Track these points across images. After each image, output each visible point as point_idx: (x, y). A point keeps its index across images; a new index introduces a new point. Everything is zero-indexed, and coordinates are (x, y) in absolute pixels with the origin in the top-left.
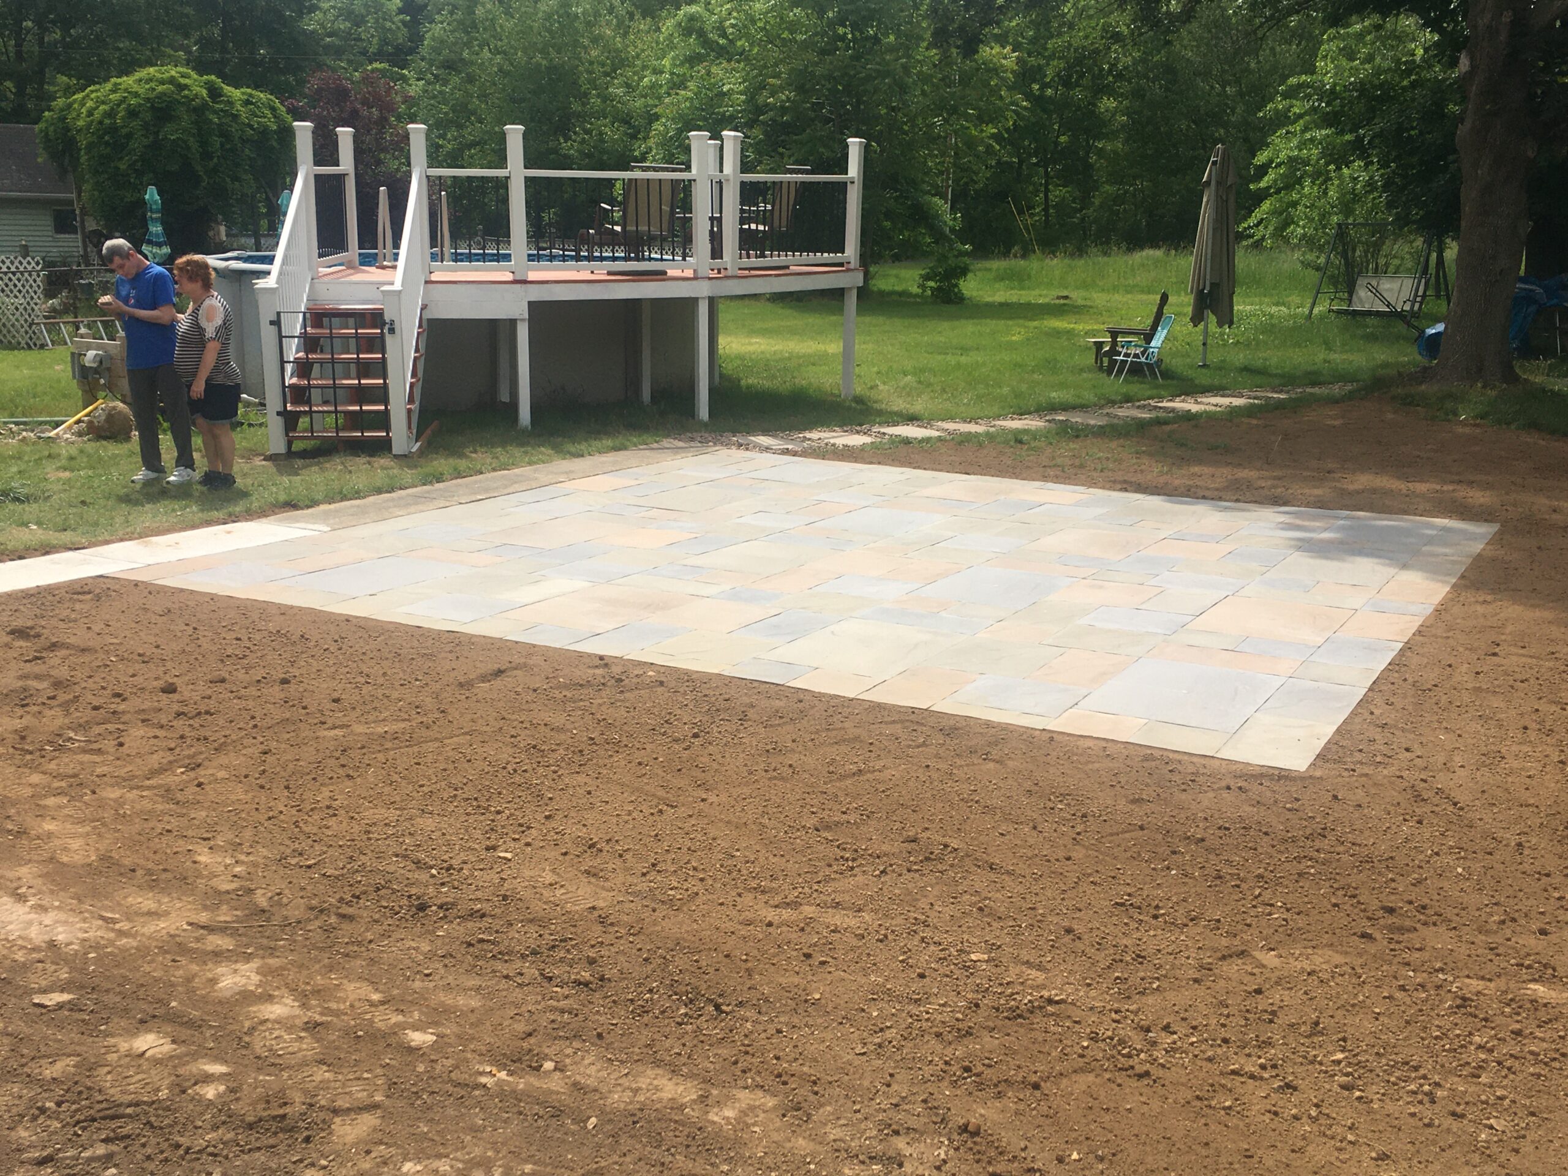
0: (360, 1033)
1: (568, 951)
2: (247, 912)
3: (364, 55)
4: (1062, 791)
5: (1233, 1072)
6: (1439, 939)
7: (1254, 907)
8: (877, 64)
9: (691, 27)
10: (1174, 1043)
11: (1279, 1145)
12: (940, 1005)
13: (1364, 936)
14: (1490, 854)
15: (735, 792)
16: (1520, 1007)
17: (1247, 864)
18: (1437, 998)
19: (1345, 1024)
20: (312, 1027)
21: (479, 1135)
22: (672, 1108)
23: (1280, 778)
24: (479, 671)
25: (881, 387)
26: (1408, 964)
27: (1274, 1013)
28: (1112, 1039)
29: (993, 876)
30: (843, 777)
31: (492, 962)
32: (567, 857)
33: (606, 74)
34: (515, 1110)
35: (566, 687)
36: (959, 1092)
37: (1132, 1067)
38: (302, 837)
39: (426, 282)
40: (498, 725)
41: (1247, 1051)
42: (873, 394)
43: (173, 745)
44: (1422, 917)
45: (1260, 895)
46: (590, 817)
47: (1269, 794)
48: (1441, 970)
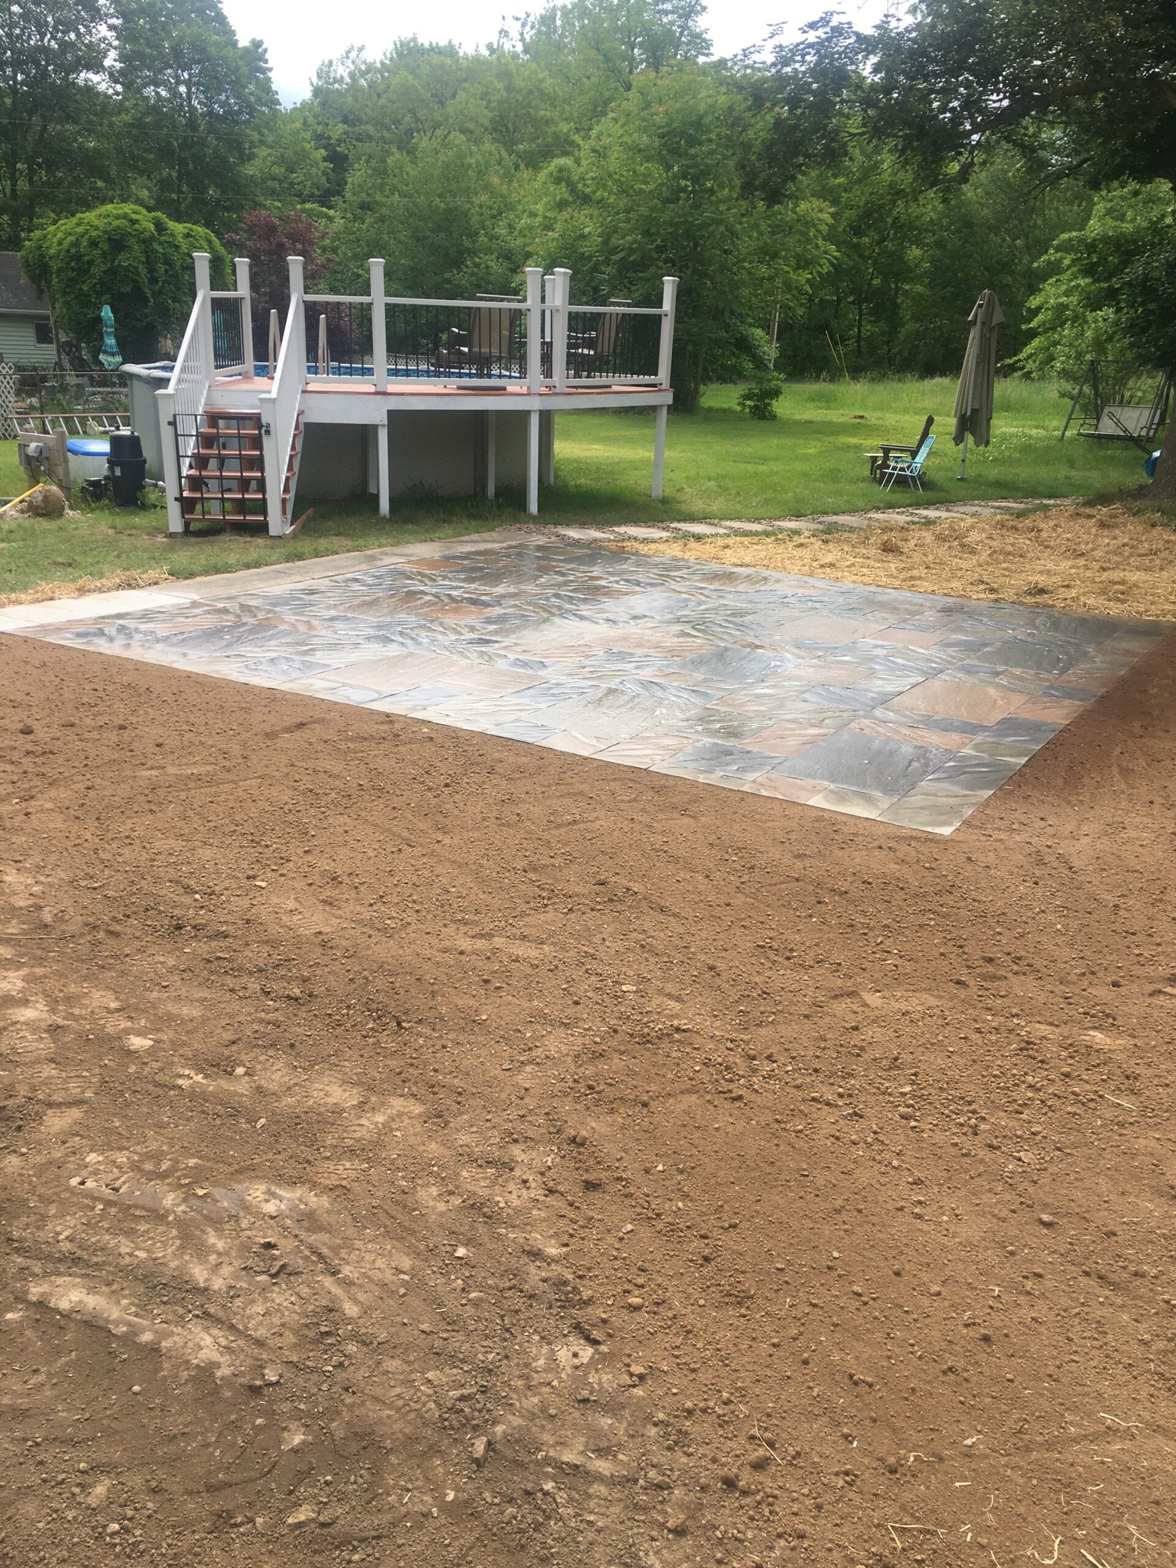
0: (91, 1037)
1: (290, 970)
2: (32, 926)
3: (300, 196)
4: (740, 845)
5: (814, 1099)
6: (1022, 987)
7: (874, 953)
8: (712, 212)
9: (561, 177)
10: (773, 1071)
11: (832, 1166)
12: (585, 1029)
13: (958, 982)
14: (1090, 913)
15: (465, 836)
16: (1076, 1051)
17: (879, 915)
18: (1006, 1040)
19: (920, 1061)
20: (54, 1030)
21: (162, 1131)
22: (333, 1112)
23: (927, 840)
24: (284, 724)
25: (687, 490)
26: (990, 1009)
27: (862, 1049)
28: (721, 1065)
29: (661, 918)
30: (559, 826)
31: (223, 977)
32: (313, 887)
33: (494, 217)
34: (199, 1109)
35: (351, 739)
36: (578, 1107)
37: (730, 1091)
38: (97, 862)
39: (304, 392)
40: (286, 770)
41: (832, 1080)
42: (680, 496)
43: (15, 778)
44: (1015, 968)
45: (881, 942)
46: (344, 852)
47: (914, 854)
48: (1017, 1015)
